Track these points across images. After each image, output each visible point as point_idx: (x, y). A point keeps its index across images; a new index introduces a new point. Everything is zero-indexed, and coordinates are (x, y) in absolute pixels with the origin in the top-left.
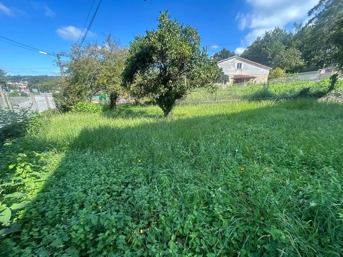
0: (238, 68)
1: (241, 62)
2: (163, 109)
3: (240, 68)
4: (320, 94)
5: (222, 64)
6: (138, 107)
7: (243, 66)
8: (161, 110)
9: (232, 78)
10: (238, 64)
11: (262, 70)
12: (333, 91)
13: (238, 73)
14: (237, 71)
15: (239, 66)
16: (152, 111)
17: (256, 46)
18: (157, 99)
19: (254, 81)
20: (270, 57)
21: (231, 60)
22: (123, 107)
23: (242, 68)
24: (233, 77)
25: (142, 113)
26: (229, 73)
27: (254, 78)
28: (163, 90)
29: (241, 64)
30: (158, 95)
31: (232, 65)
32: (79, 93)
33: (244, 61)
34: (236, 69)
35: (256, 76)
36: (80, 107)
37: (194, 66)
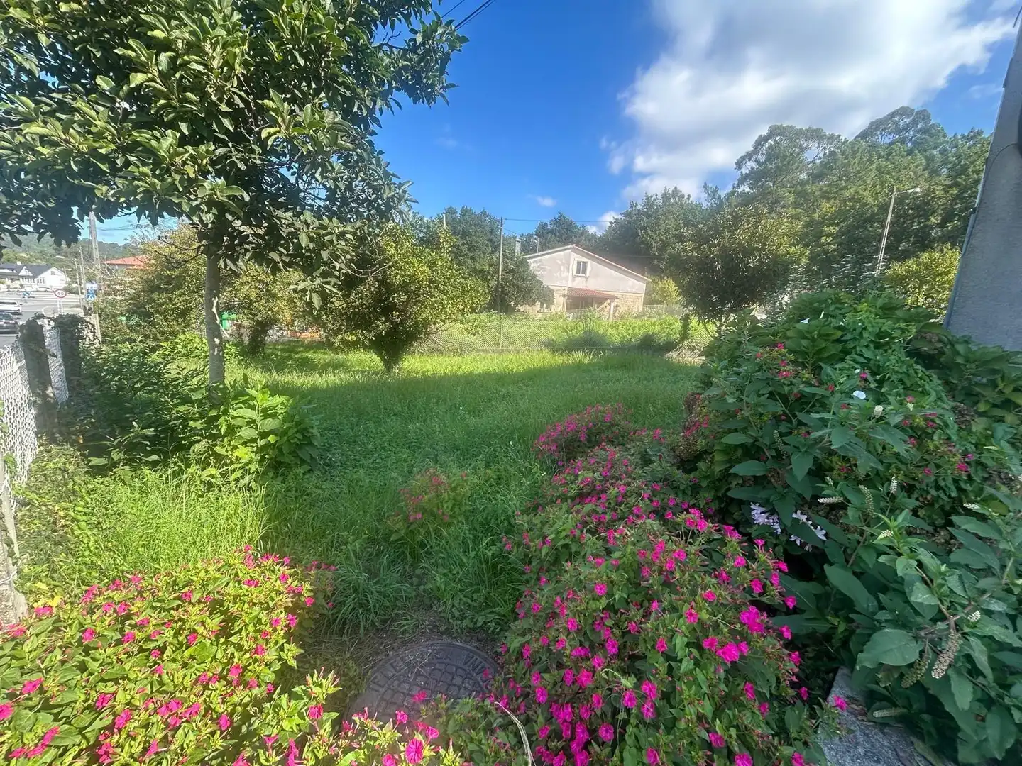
0: (578, 271)
1: (585, 260)
2: (383, 360)
3: (584, 272)
4: (670, 346)
5: (541, 261)
6: (324, 353)
7: (589, 268)
8: (377, 360)
9: (564, 296)
10: (579, 263)
11: (631, 281)
12: (686, 343)
13: (579, 283)
14: (578, 279)
15: (582, 268)
16: (360, 363)
17: (629, 222)
18: (371, 340)
19: (613, 304)
20: (654, 251)
21: (562, 253)
22: (282, 350)
23: (588, 273)
24: (566, 292)
25: (337, 366)
26: (558, 283)
27: (613, 298)
28: (382, 326)
29: (585, 264)
30: (373, 334)
31: (563, 264)
32: (183, 314)
33: (592, 258)
34: (575, 273)
35: (616, 294)
36: (185, 346)
37: (435, 292)
